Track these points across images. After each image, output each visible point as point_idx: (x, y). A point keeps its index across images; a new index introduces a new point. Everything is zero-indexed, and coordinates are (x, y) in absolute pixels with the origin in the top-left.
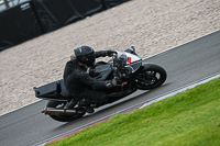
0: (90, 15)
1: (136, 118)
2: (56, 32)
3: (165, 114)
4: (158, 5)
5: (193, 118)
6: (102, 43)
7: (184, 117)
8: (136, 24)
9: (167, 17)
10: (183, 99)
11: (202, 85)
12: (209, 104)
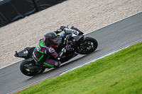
0: (28, 15)
1: (57, 82)
2: (6, 27)
3: (76, 79)
4: (71, 8)
5: (94, 81)
6: (35, 33)
7: (88, 80)
8: (57, 21)
9: (77, 16)
10: (88, 69)
11: (100, 60)
12: (104, 72)
